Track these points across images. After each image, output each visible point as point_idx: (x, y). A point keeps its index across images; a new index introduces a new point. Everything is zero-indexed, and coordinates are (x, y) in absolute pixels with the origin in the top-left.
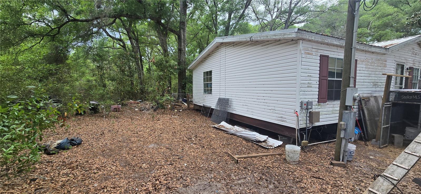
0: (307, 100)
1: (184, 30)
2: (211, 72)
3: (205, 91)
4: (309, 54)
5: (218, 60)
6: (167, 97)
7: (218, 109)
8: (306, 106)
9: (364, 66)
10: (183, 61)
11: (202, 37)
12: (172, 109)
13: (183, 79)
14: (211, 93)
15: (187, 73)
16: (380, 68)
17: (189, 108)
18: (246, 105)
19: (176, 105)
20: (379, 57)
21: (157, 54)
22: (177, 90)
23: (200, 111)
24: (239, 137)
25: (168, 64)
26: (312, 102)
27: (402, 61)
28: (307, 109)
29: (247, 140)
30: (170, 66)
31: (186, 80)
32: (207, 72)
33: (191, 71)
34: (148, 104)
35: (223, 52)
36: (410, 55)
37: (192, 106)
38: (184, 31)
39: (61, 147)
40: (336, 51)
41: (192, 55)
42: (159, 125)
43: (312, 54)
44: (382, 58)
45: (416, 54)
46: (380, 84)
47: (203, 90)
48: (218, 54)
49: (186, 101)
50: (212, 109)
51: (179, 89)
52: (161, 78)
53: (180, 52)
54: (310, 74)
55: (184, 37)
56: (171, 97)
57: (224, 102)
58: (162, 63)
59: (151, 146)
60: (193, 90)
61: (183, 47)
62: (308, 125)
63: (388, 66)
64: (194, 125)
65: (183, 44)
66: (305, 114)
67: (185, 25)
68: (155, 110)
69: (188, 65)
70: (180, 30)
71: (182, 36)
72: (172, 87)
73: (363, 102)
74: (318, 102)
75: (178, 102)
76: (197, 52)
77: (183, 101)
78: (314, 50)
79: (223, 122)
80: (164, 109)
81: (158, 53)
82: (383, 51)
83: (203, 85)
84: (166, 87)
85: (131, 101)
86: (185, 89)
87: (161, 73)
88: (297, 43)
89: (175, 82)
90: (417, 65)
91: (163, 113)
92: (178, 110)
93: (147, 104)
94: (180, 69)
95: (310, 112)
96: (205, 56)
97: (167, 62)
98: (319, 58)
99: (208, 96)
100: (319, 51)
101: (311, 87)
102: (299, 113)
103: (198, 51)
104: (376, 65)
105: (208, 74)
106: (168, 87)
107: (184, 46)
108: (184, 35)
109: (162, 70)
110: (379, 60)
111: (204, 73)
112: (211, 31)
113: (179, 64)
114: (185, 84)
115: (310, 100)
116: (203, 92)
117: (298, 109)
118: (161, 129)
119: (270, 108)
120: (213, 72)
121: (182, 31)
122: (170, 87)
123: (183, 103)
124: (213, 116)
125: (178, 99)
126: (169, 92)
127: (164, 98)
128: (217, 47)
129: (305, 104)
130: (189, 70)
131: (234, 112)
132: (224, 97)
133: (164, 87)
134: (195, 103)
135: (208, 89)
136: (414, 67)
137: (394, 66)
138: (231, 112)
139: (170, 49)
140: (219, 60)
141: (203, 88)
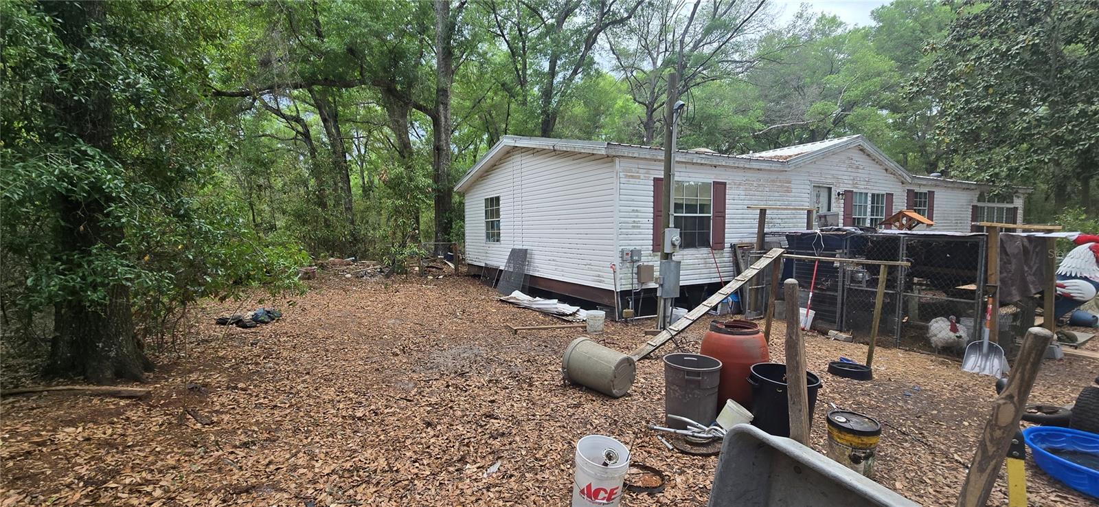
0: (632, 248)
1: (446, 105)
2: (498, 199)
3: (488, 237)
4: (632, 177)
5: (509, 178)
6: (412, 248)
7: (511, 270)
8: (631, 257)
9: (743, 193)
10: (444, 172)
11: (494, 106)
12: (423, 273)
13: (446, 211)
14: (498, 241)
15: (456, 198)
16: (776, 194)
17: (457, 273)
18: (554, 260)
19: (433, 267)
20: (773, 177)
21: (382, 146)
22: (433, 236)
23: (479, 276)
24: (534, 310)
25: (412, 185)
26: (640, 251)
27: (829, 180)
28: (633, 262)
29: (546, 313)
30: (417, 187)
31: (451, 213)
32: (492, 199)
33: (462, 194)
34: (371, 266)
35: (517, 162)
36: (845, 169)
37: (465, 269)
38: (446, 109)
39: (256, 320)
40: (684, 170)
41: (472, 147)
42: (398, 298)
43: (639, 178)
44: (780, 177)
45: (858, 168)
46: (779, 221)
47: (484, 235)
48: (509, 166)
49: (451, 259)
50: (501, 271)
51: (437, 234)
52: (400, 212)
53: (439, 154)
54: (635, 208)
55: (446, 122)
56: (420, 249)
57: (520, 256)
58: (402, 182)
59: (391, 322)
60: (466, 234)
61: (443, 143)
62: (636, 286)
63: (794, 190)
64: (464, 299)
65: (443, 136)
66: (630, 270)
67: (447, 96)
68: (387, 276)
69: (457, 181)
70: (437, 106)
71: (443, 119)
72: (421, 228)
73: (739, 252)
74: (653, 250)
75: (434, 261)
76: (482, 140)
77: (445, 258)
78: (641, 171)
79: (517, 291)
80: (406, 273)
81: (383, 143)
82: (779, 167)
83: (484, 225)
84: (409, 230)
85: (332, 259)
86: (450, 232)
87: (399, 202)
88: (612, 161)
89: (427, 216)
90: (863, 187)
91: (404, 281)
92: (434, 276)
93: (368, 266)
94: (439, 191)
95: (638, 267)
96: (486, 168)
97: (411, 179)
98: (652, 183)
99: (494, 246)
100: (651, 172)
101: (639, 227)
102: (618, 267)
103: (486, 137)
104: (767, 189)
105: (493, 204)
106: (414, 229)
107: (447, 140)
108: (446, 118)
109: (401, 196)
110: (773, 181)
111: (486, 200)
112: (512, 96)
113: (436, 178)
114: (450, 222)
115: (638, 248)
116: (485, 238)
117: (617, 261)
118: (403, 303)
119: (585, 262)
120: (501, 198)
121: (441, 108)
122: (418, 229)
123: (446, 263)
124: (501, 283)
125: (436, 254)
126: (415, 239)
127: (407, 251)
128: (508, 152)
129: (627, 254)
130: (458, 193)
131: (537, 274)
132: (520, 247)
133: (405, 229)
134: (470, 262)
135: (493, 232)
136: (855, 190)
137: (808, 188)
138: (531, 273)
139: (415, 134)
140: (511, 177)
141: (484, 231)
